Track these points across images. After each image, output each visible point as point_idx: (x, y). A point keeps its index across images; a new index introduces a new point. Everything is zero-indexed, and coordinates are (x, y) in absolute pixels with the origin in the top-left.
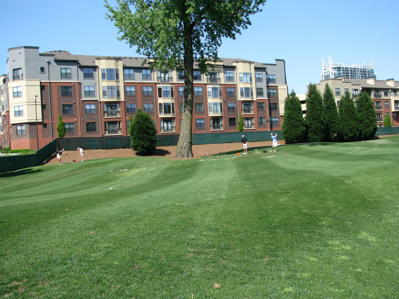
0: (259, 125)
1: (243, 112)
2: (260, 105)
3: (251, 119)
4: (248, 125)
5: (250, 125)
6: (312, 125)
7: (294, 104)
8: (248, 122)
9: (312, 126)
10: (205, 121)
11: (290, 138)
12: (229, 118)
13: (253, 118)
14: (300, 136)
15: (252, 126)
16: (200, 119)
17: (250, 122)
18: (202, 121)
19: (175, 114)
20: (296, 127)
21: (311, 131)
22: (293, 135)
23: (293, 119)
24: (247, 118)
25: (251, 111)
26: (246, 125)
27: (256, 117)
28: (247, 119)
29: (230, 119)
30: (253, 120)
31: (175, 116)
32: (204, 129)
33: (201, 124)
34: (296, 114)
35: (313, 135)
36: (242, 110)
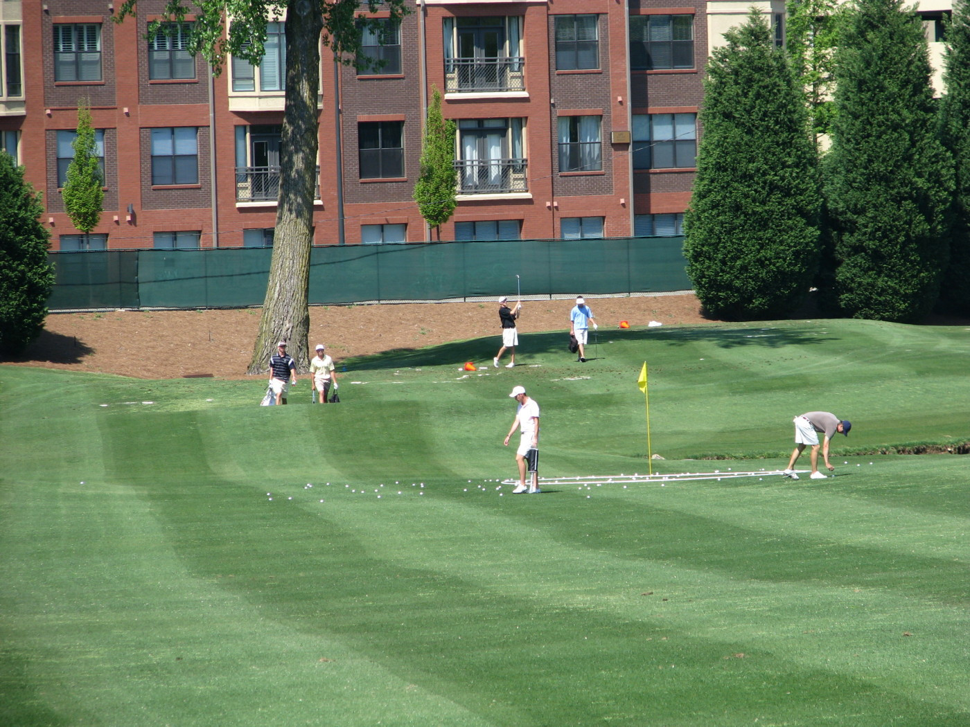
0: (557, 174)
1: (453, 84)
2: (570, 34)
3: (502, 132)
4: (484, 172)
5: (495, 172)
6: (860, 211)
7: (758, 96)
8: (483, 153)
9: (861, 220)
10: (204, 145)
11: (729, 286)
12: (362, 126)
13: (520, 122)
14: (782, 277)
15: (512, 176)
16: (172, 129)
17: (495, 153)
18: (187, 146)
19: (22, 97)
20: (763, 224)
21: (857, 249)
22: (744, 268)
23: (747, 177)
24: (480, 121)
25: (509, 74)
26: (472, 172)
27: (539, 117)
28: (479, 129)
29: (367, 131)
30: (517, 136)
31: (21, 111)
32: (196, 194)
33: (179, 163)
34: (768, 150)
35: (866, 271)
36: (446, 70)
